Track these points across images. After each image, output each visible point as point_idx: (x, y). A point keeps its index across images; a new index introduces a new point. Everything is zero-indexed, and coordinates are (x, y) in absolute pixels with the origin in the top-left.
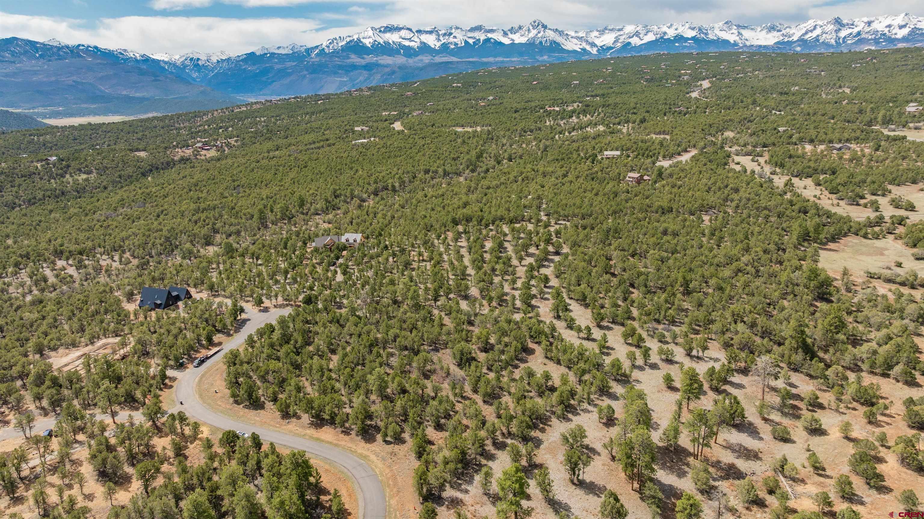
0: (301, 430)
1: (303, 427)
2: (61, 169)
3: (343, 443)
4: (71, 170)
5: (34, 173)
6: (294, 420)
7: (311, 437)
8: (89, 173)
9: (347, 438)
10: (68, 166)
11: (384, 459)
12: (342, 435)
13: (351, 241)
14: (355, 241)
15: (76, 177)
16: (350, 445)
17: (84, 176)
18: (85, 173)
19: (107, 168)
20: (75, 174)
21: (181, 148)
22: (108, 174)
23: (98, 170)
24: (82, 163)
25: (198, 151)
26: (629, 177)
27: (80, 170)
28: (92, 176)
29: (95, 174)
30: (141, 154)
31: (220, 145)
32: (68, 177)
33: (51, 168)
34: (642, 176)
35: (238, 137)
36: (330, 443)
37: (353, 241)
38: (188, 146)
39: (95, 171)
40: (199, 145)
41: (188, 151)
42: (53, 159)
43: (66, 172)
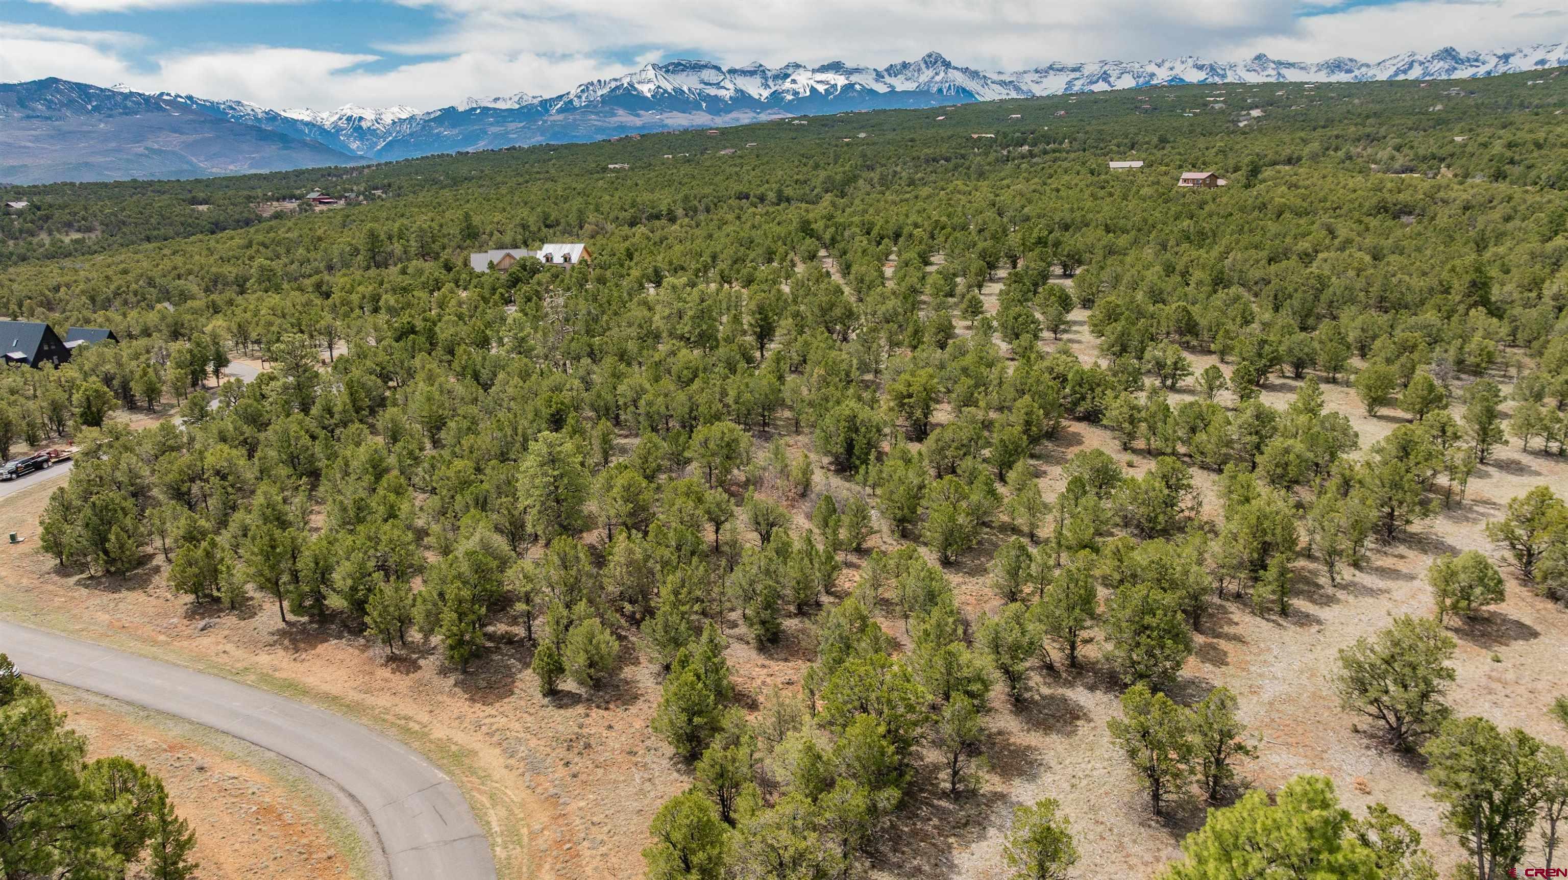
0: (239, 653)
1: (253, 644)
2: (32, 222)
3: (383, 701)
4: (51, 224)
6: (230, 621)
7: (266, 679)
8: (90, 230)
9: (402, 682)
10: (47, 217)
11: (534, 767)
12: (386, 673)
13: (558, 259)
14: (567, 259)
15: (59, 236)
16: (407, 708)
17: (77, 236)
18: (79, 231)
19: (124, 223)
20: (58, 231)
21: (278, 200)
22: (125, 234)
23: (107, 225)
24: (75, 214)
25: (310, 205)
26: (1185, 180)
27: (69, 225)
28: (93, 236)
29: (98, 233)
30: (201, 208)
31: (353, 195)
32: (44, 236)
33: (12, 221)
34: (1214, 177)
35: (390, 185)
36: (332, 700)
37: (561, 260)
38: (292, 197)
39: (99, 227)
40: (314, 195)
41: (291, 205)
42: (19, 206)
43: (40, 228)
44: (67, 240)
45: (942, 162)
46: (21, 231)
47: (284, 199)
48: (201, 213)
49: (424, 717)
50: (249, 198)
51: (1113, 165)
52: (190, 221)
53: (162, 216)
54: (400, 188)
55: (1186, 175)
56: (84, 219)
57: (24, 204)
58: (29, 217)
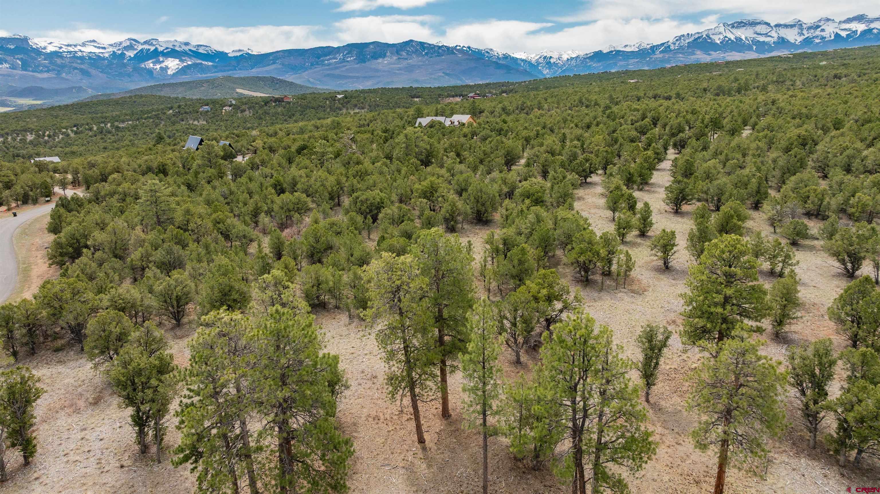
2: (342, 104)
4: (349, 106)
5: (321, 107)
8: (363, 108)
10: (349, 102)
13: (456, 123)
14: (460, 123)
17: (357, 111)
18: (358, 108)
20: (351, 109)
21: (453, 97)
23: (370, 106)
24: (360, 101)
25: (467, 100)
27: (356, 106)
28: (363, 111)
30: (415, 99)
31: (490, 95)
32: (344, 111)
33: (335, 103)
35: (512, 90)
37: (457, 123)
38: (460, 95)
39: (367, 107)
40: (471, 95)
41: (458, 99)
42: (339, 96)
43: (344, 107)
46: (337, 108)
47: (457, 96)
48: (415, 102)
50: (439, 95)
52: (407, 105)
53: (396, 102)
56: (362, 103)
57: (342, 96)
58: (341, 102)
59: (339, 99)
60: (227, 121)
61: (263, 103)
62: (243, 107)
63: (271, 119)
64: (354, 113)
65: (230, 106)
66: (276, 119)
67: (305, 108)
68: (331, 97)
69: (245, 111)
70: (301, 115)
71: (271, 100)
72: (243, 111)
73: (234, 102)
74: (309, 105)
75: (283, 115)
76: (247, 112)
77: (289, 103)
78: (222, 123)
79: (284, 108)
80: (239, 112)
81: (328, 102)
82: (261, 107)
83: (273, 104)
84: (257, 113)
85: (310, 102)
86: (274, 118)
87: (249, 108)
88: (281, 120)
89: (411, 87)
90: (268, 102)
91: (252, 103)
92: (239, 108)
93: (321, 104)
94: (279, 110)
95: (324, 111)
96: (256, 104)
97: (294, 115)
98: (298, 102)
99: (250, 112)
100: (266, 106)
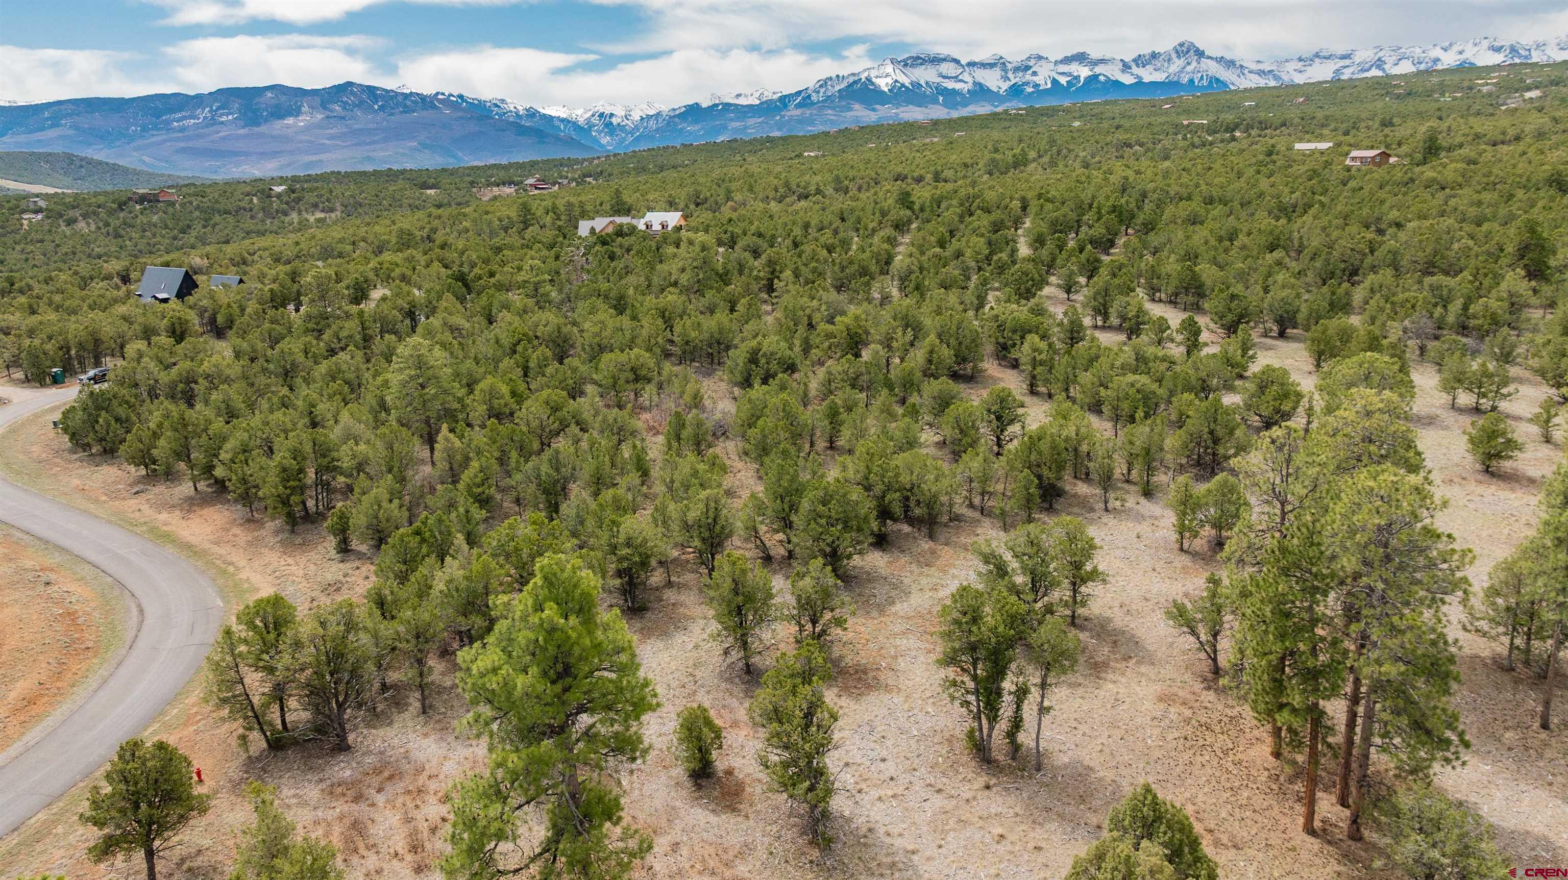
2: (287, 203)
3: (222, 550)
4: (301, 205)
5: (245, 209)
6: (160, 488)
7: (153, 531)
8: (332, 210)
9: (242, 535)
10: (299, 199)
13: (657, 227)
14: (664, 226)
15: (305, 215)
16: (236, 556)
17: (320, 215)
18: (322, 211)
19: (361, 205)
20: (307, 212)
21: (498, 185)
22: (360, 214)
23: (346, 207)
24: (322, 196)
25: (525, 190)
26: (1353, 159)
27: (315, 206)
28: (333, 215)
29: (338, 213)
30: (429, 192)
31: (565, 182)
32: (294, 216)
33: (273, 202)
34: (1385, 156)
35: (601, 172)
36: (187, 547)
37: (660, 228)
38: (510, 183)
39: (339, 208)
40: (531, 181)
41: (509, 190)
42: (279, 189)
43: (293, 209)
44: (312, 219)
45: (1137, 148)
46: (277, 211)
47: (504, 184)
48: (428, 197)
49: (242, 563)
50: (472, 183)
51: (1298, 146)
52: (417, 202)
54: (609, 175)
55: (1355, 153)
56: (328, 200)
57: (283, 188)
58: (285, 199)
59: (279, 196)
60: (42, 241)
61: (115, 206)
62: (71, 213)
63: (142, 237)
64: (318, 220)
65: (37, 211)
66: (154, 235)
67: (208, 214)
68: (262, 192)
69: (75, 221)
70: (204, 227)
71: (130, 199)
72: (70, 222)
73: (42, 204)
74: (217, 206)
75: (166, 227)
76: (81, 225)
77: (172, 204)
78: (30, 248)
79: (165, 213)
80: (61, 222)
81: (255, 200)
82: (111, 213)
83: (138, 207)
84: (107, 224)
85: (217, 202)
86: (148, 234)
87: (85, 216)
88: (163, 237)
89: (390, 169)
90: (125, 203)
91: (90, 205)
92: (61, 215)
93: (242, 204)
94: (155, 218)
95: (252, 217)
96: (99, 207)
97: (189, 227)
98: (191, 203)
99: (88, 224)
100: (123, 210)
